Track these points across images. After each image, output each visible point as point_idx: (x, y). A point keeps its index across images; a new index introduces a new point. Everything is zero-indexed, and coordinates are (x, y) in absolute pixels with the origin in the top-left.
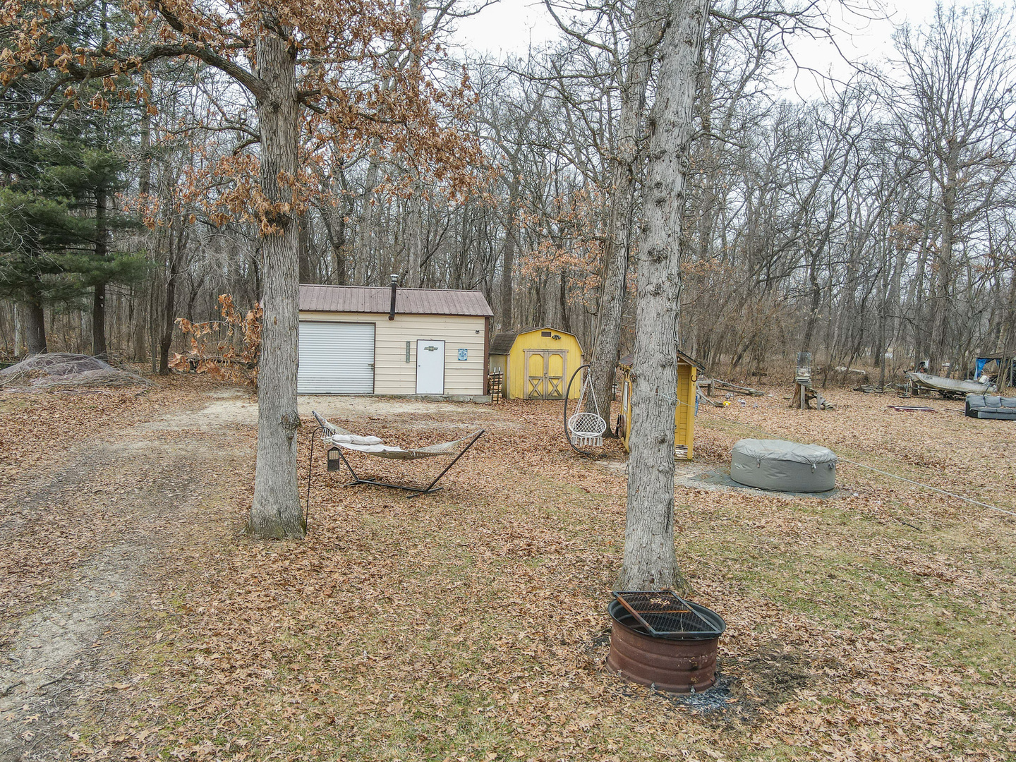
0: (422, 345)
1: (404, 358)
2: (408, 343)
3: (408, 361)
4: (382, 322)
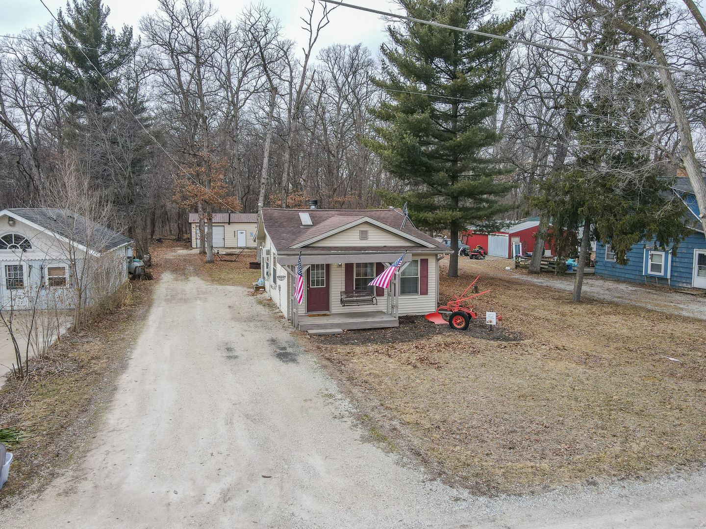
0: (239, 232)
1: (233, 236)
2: (235, 231)
4: (226, 226)
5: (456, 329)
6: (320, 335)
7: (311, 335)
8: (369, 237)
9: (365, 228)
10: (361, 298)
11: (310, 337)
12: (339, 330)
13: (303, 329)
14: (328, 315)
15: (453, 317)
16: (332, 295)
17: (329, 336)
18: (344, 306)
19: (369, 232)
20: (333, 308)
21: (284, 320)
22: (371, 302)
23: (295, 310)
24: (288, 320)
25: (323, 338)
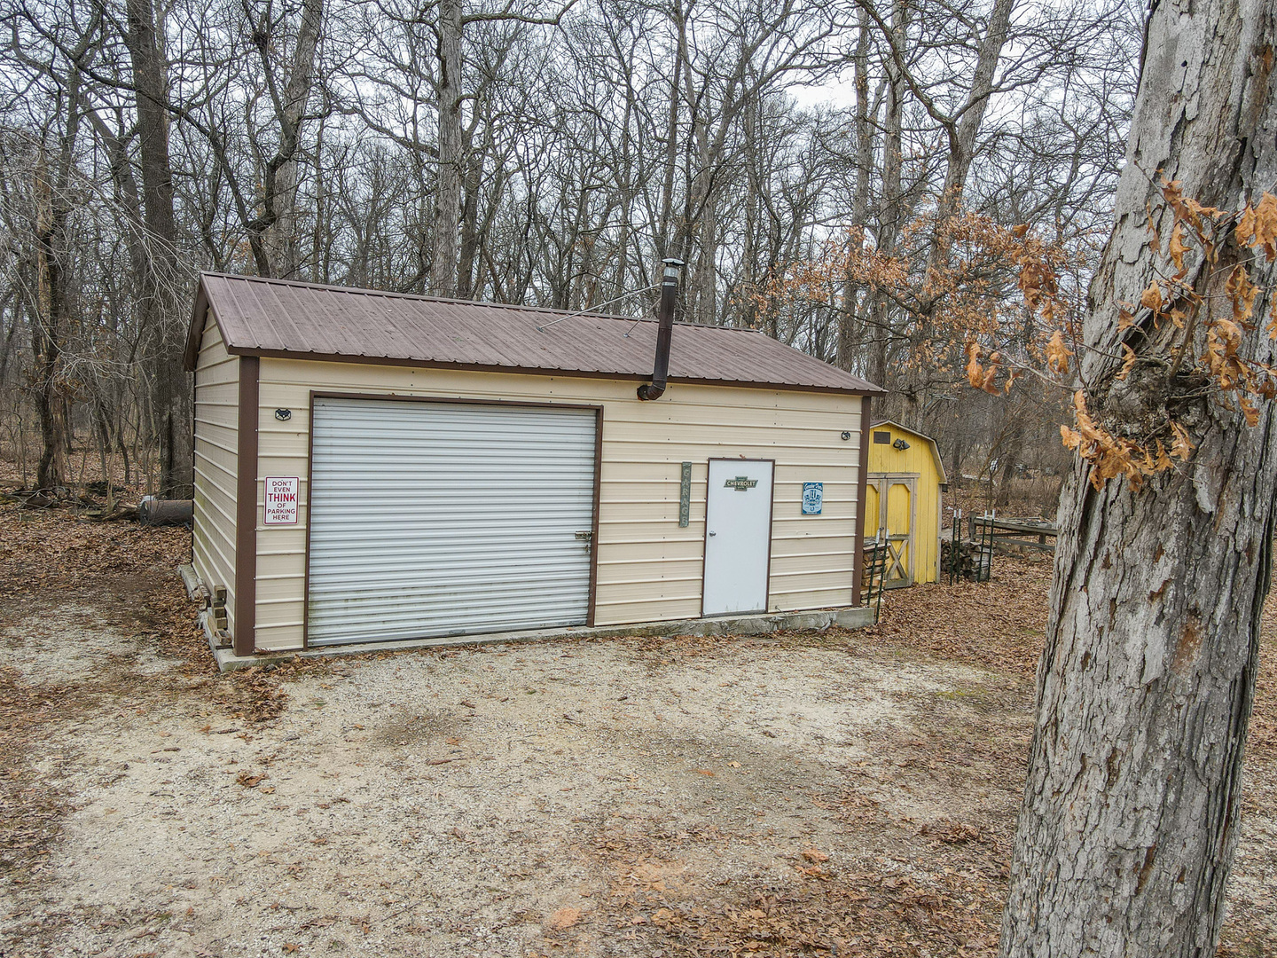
0: (722, 472)
1: (673, 514)
2: (686, 468)
3: (683, 521)
4: (620, 406)
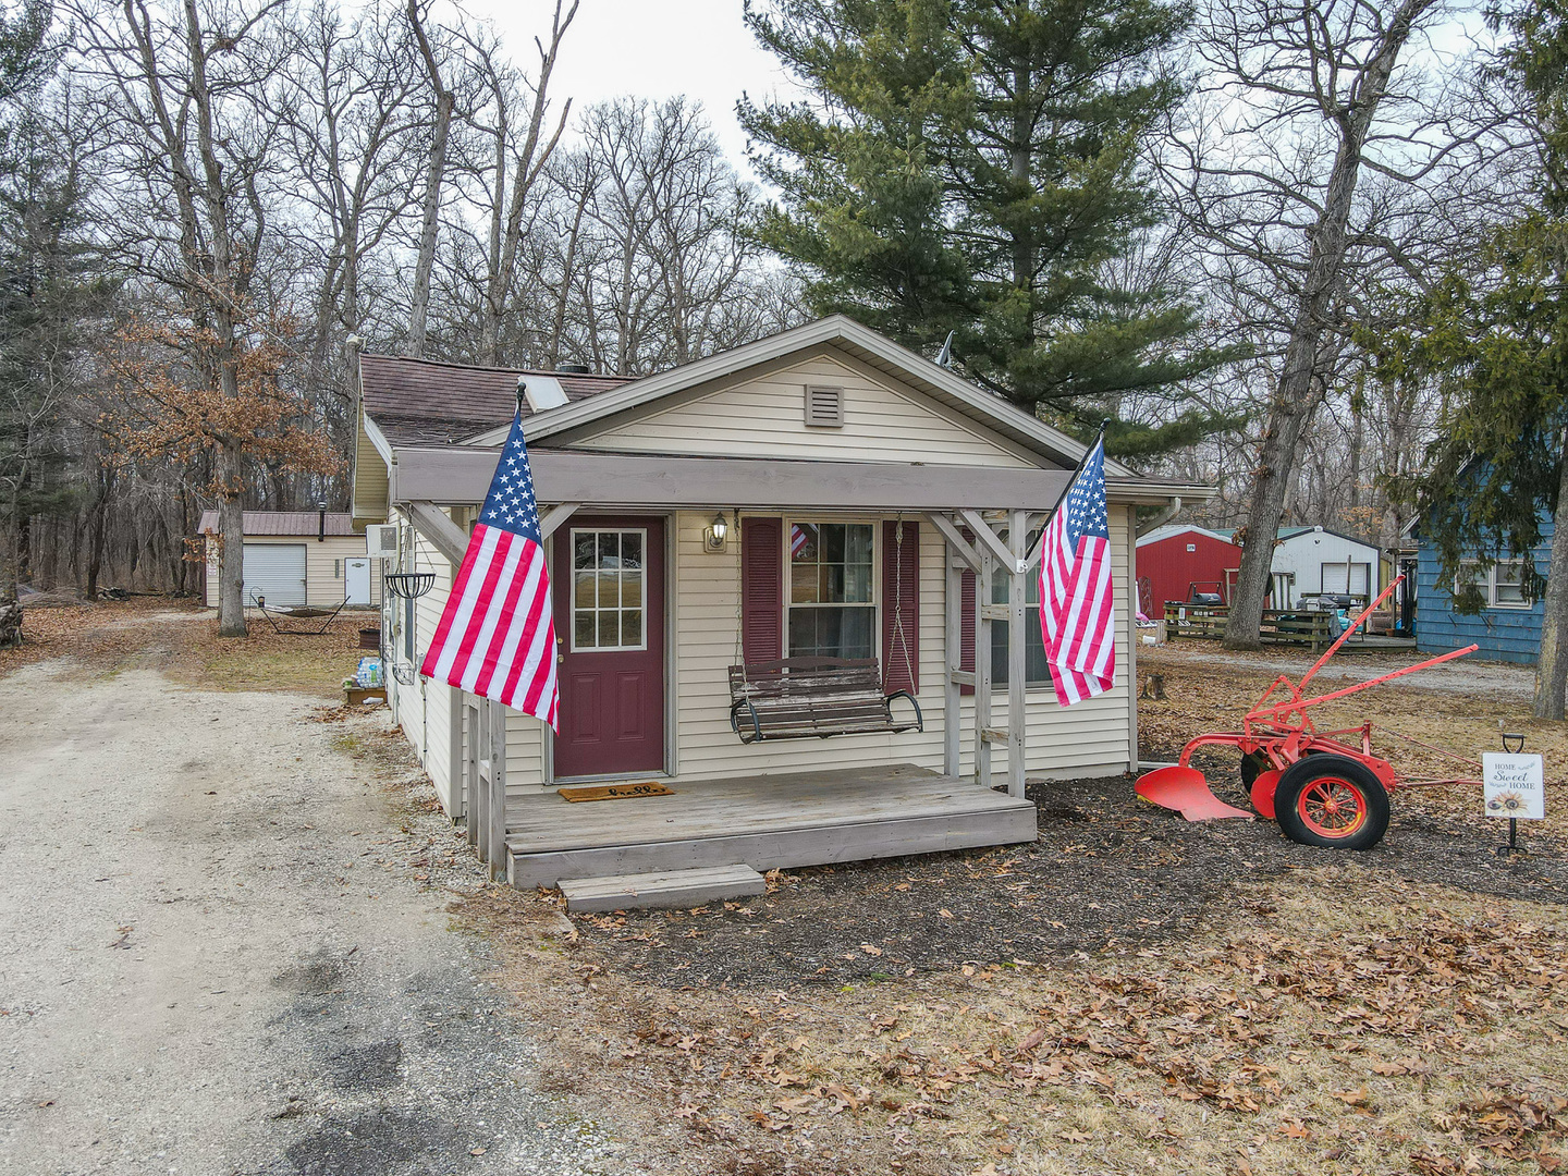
0: (350, 562)
1: (333, 574)
2: (337, 561)
3: (337, 576)
4: (313, 544)
5: (1324, 844)
6: (636, 911)
7: (582, 915)
8: (848, 418)
9: (828, 374)
10: (832, 698)
11: (578, 923)
12: (740, 876)
13: (538, 875)
14: (662, 792)
15: (1297, 787)
16: (682, 691)
17: (686, 910)
18: (758, 737)
19: (848, 394)
20: (683, 756)
21: (431, 822)
22: (878, 719)
23: (485, 766)
24: (457, 820)
25: (652, 931)
